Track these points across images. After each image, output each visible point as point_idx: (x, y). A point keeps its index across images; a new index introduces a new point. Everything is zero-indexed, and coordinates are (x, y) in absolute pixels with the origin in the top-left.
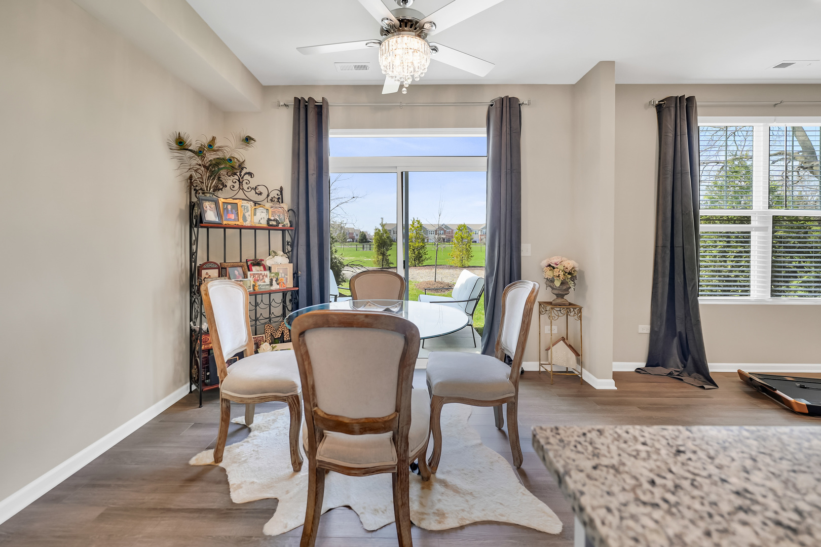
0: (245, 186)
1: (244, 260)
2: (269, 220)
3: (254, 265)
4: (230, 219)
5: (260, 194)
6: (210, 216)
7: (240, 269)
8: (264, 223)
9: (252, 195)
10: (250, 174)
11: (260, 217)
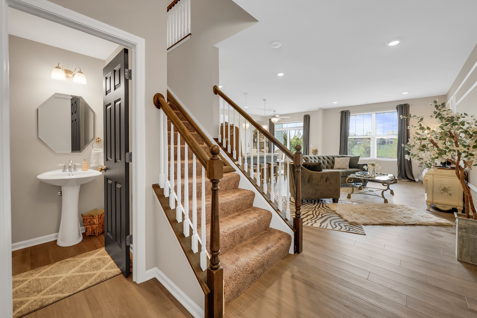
0: (262, 135)
6: (256, 141)
11: (264, 140)
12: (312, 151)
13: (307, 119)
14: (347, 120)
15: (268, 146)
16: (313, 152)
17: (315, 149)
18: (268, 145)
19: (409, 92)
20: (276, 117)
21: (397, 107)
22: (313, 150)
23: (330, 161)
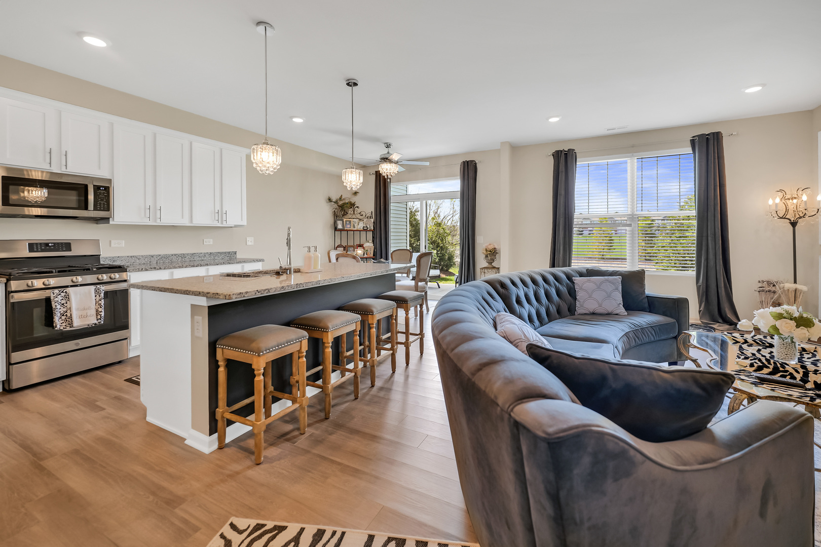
0: (356, 212)
1: (355, 244)
2: (364, 227)
3: (359, 246)
4: (348, 227)
5: (362, 215)
6: (340, 227)
7: (353, 248)
8: (362, 229)
9: (359, 216)
10: (358, 207)
11: (361, 226)
12: (485, 252)
13: (469, 171)
14: (570, 174)
15: (373, 241)
16: (487, 256)
17: (491, 247)
18: (373, 237)
19: (763, 85)
20: (391, 161)
21: (693, 142)
22: (486, 250)
23: (563, 289)
